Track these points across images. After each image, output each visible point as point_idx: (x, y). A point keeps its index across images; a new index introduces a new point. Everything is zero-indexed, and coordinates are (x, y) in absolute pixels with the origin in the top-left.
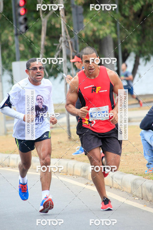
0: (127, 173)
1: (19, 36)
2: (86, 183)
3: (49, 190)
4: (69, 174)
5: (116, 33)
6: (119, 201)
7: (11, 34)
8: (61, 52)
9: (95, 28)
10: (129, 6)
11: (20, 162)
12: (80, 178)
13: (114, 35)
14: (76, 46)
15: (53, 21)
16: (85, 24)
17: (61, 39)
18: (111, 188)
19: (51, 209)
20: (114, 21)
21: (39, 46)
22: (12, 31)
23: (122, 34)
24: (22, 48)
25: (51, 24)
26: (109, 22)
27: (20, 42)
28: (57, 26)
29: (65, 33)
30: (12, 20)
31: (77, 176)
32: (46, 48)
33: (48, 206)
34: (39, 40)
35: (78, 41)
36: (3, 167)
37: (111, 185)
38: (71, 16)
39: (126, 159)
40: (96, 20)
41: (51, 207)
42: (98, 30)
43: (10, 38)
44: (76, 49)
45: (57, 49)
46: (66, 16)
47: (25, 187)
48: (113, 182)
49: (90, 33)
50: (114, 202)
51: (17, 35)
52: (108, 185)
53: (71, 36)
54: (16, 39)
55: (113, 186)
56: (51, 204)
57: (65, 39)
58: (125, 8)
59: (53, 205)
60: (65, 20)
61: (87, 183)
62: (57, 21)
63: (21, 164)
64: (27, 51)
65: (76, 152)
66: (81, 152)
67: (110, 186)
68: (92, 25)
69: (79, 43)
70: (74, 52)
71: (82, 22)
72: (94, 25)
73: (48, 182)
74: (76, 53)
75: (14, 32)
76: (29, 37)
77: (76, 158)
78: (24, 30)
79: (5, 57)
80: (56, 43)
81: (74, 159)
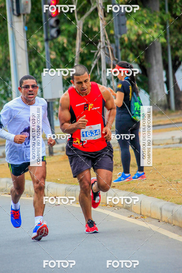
0: (178, 204)
1: (49, 42)
2: (129, 216)
3: (42, 216)
4: (109, 205)
5: (165, 37)
6: (169, 237)
7: (40, 39)
8: (100, 60)
9: (140, 32)
10: (180, 4)
11: (12, 187)
12: (123, 210)
13: (163, 40)
14: (117, 53)
15: (90, 23)
16: (128, 27)
17: (99, 44)
18: (159, 221)
19: (45, 236)
20: (163, 23)
21: (74, 53)
22: (41, 36)
23: (172, 38)
24: (53, 56)
25: (88, 27)
26: (157, 24)
27: (51, 48)
28: (95, 29)
29: (104, 37)
30: (41, 23)
31: (119, 208)
32: (82, 55)
33: (43, 233)
34: (74, 46)
35: (119, 48)
36: (31, 196)
37: (160, 218)
38: (112, 17)
39: (177, 187)
40: (142, 22)
41: (45, 233)
42: (144, 33)
43: (39, 44)
44: (117, 57)
45: (95, 56)
46: (106, 18)
47: (17, 214)
48: (161, 214)
49: (133, 37)
50: (163, 238)
51: (47, 40)
52: (156, 218)
53: (112, 42)
54: (45, 44)
55: (161, 220)
56: (45, 231)
57: (104, 44)
58: (177, 8)
59: (48, 232)
60: (104, 22)
61: (131, 216)
62: (95, 23)
63: (13, 189)
64: (59, 59)
65: (117, 179)
66: (124, 179)
67: (159, 220)
68: (136, 28)
69: (121, 50)
70: (115, 60)
71: (124, 25)
72: (139, 27)
73: (41, 208)
74: (117, 62)
75: (44, 36)
76: (61, 42)
77: (117, 186)
78: (55, 35)
79: (33, 67)
80: (93, 50)
81: (115, 188)
